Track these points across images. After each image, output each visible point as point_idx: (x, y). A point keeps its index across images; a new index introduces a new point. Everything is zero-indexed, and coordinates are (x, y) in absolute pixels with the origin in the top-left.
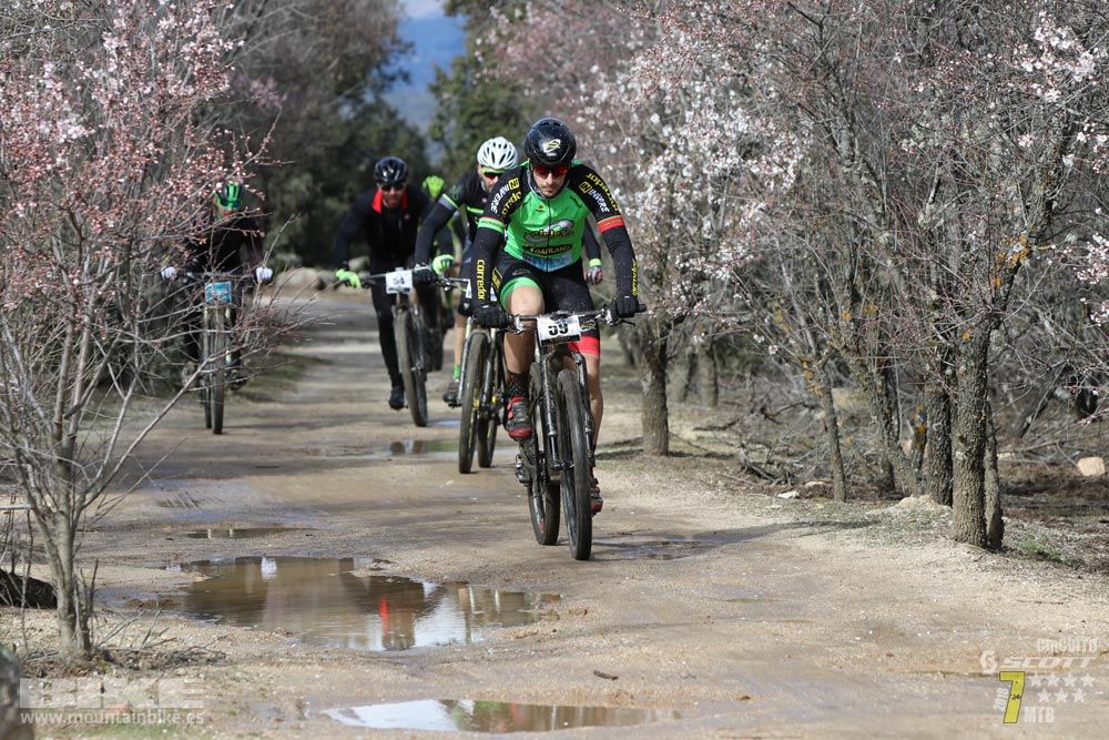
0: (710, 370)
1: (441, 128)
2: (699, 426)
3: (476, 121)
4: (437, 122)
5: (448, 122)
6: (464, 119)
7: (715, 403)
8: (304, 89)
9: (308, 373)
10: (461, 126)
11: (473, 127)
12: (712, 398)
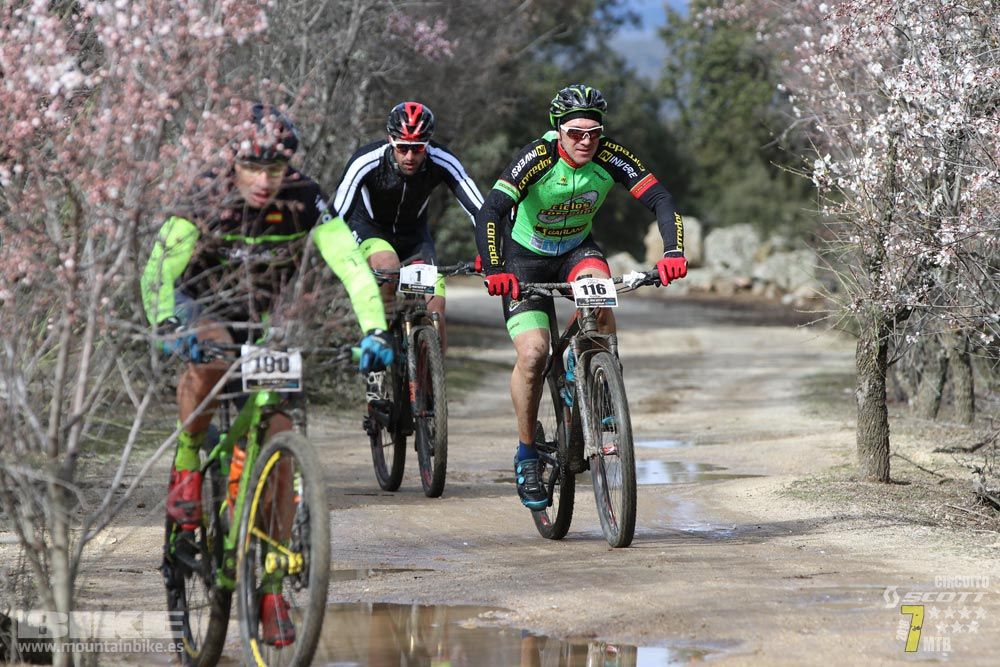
0: (965, 379)
1: (673, 83)
2: (941, 447)
3: (716, 73)
4: (668, 74)
5: (682, 73)
6: (701, 70)
7: (971, 420)
8: (492, 32)
9: (486, 381)
10: (697, 79)
11: (712, 81)
12: (966, 414)
